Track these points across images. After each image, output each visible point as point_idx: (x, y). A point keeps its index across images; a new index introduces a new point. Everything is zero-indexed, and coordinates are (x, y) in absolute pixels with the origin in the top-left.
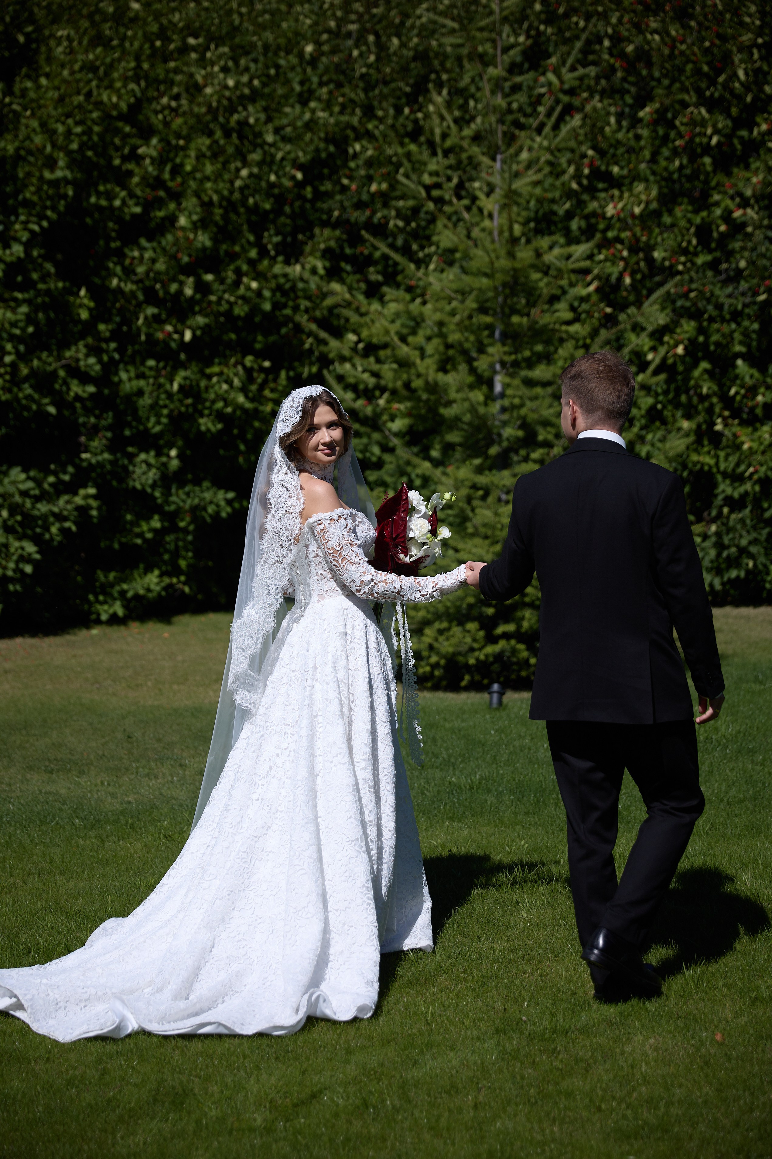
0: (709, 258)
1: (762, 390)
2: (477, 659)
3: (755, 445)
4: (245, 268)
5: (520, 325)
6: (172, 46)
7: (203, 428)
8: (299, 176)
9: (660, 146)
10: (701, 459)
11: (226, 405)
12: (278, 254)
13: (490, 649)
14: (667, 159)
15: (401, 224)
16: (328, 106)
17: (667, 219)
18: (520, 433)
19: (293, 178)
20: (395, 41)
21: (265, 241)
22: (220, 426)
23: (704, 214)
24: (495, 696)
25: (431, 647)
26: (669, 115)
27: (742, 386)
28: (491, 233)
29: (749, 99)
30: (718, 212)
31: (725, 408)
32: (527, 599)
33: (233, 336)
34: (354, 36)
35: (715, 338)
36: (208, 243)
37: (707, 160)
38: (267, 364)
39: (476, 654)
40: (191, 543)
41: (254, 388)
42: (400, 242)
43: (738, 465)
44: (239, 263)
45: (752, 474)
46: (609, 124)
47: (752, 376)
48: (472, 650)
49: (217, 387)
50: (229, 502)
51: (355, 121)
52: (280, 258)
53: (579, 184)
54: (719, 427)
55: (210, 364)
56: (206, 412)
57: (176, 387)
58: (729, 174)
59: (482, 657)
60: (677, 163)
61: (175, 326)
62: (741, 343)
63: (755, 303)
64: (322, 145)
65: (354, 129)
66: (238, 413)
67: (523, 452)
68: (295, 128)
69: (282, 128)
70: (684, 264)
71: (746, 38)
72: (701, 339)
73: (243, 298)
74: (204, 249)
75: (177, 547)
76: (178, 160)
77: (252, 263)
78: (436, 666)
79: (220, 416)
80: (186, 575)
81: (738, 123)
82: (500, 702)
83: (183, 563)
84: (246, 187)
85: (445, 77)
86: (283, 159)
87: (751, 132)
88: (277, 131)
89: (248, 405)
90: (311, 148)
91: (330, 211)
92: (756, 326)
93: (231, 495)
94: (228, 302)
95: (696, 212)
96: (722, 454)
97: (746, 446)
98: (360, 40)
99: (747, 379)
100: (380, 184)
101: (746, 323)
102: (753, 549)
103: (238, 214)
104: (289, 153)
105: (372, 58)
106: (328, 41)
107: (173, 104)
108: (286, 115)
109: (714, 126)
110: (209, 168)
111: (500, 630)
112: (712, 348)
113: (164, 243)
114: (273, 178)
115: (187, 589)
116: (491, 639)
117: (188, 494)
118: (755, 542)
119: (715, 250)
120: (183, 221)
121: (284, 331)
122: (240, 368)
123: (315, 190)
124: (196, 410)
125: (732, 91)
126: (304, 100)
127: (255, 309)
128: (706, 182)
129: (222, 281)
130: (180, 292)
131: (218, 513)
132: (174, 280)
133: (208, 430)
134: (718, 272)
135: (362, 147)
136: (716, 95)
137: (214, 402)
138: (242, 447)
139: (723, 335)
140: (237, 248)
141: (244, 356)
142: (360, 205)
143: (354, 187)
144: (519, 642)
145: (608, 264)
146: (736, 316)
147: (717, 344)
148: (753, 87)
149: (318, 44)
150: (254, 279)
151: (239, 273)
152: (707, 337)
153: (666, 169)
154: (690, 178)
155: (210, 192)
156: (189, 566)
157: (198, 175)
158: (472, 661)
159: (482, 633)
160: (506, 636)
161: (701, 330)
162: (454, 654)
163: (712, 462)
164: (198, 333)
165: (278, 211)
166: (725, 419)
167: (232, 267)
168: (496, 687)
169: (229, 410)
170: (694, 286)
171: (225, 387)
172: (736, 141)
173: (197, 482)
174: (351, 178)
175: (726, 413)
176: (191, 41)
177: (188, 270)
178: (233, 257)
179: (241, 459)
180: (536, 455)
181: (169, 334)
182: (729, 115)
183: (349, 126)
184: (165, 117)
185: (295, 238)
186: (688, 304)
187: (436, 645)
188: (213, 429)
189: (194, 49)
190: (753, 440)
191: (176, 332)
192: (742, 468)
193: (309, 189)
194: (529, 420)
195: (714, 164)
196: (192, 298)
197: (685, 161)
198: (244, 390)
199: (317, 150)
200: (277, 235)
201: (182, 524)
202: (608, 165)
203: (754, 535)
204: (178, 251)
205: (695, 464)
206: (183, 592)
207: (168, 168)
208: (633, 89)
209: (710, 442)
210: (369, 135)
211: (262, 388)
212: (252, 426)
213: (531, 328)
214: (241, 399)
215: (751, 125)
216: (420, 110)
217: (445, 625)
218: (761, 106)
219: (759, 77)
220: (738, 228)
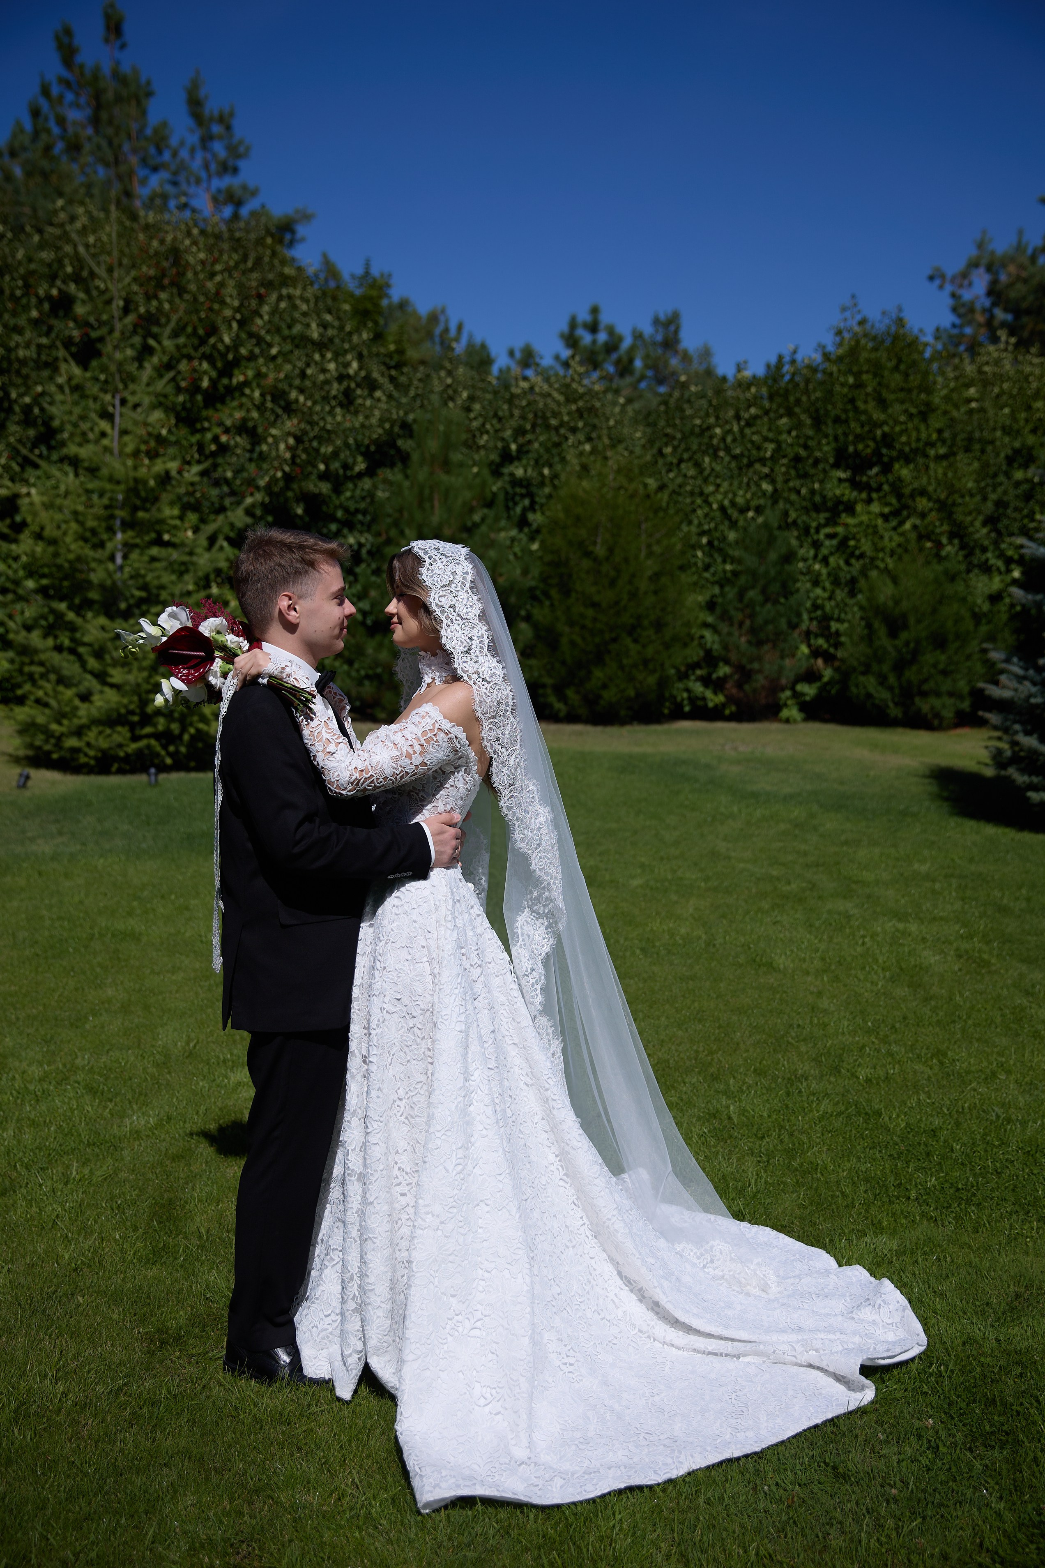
2: (126, 753)
13: (134, 746)
23: (198, 436)
24: (153, 778)
25: (89, 745)
29: (230, 357)
30: (209, 436)
37: (200, 398)
39: (125, 748)
48: (122, 746)
58: (214, 409)
59: (128, 751)
71: (228, 313)
78: (95, 758)
81: (222, 373)
82: (156, 780)
87: (231, 380)
95: (194, 434)
116: (135, 738)
125: (219, 350)
128: (200, 413)
148: (233, 349)
158: (122, 754)
160: (148, 736)
162: (108, 749)
168: (153, 770)
187: (93, 743)
195: (205, 400)
215: (231, 376)
217: (100, 728)
218: (236, 363)
219: (237, 343)
220: (223, 449)
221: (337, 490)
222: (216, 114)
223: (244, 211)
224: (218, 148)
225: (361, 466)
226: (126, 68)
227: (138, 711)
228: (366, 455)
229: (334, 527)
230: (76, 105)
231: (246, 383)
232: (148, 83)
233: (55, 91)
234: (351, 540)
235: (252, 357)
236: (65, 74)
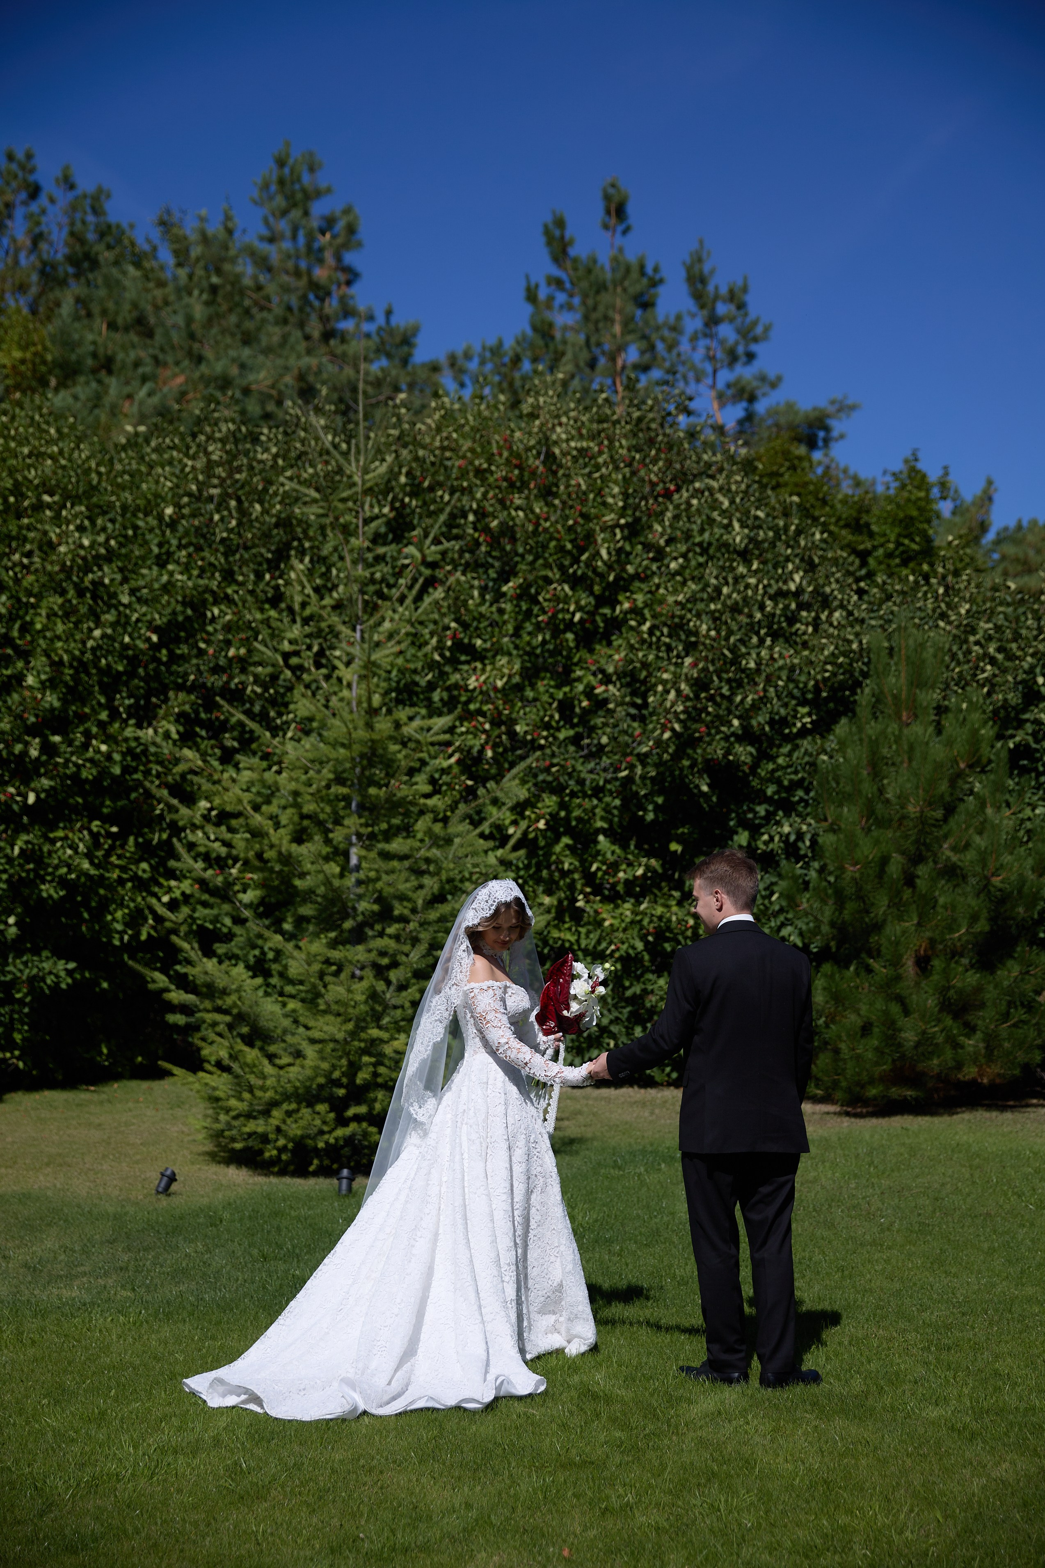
0: (571, 733)
1: (624, 867)
2: (327, 1143)
3: (616, 922)
4: (94, 730)
5: (377, 797)
6: (26, 503)
7: (45, 895)
8: (155, 638)
9: (523, 621)
10: (562, 935)
11: (70, 871)
12: (130, 717)
13: (340, 1132)
14: (529, 633)
15: (259, 690)
16: (187, 569)
17: (529, 694)
18: (376, 907)
19: (149, 640)
20: (258, 507)
21: (116, 703)
22: (62, 893)
23: (567, 689)
24: (345, 1182)
25: (278, 1130)
26: (533, 591)
27: (603, 863)
28: (349, 703)
29: (611, 578)
30: (580, 687)
31: (586, 885)
32: (380, 1080)
33: (80, 800)
34: (215, 500)
35: (576, 813)
36: (56, 704)
37: (570, 636)
38: (114, 829)
39: (326, 1137)
40: (26, 1015)
41: (100, 853)
42: (257, 708)
43: (599, 942)
44: (88, 724)
45: (613, 951)
46: (472, 597)
47: (613, 852)
48: (322, 1132)
49: (60, 853)
50: (69, 973)
51: (214, 585)
52: (132, 722)
53: (442, 655)
54: (580, 904)
55: (54, 827)
56: (49, 878)
57: (17, 851)
58: (591, 651)
59: (332, 1141)
60: (540, 638)
61: (17, 788)
62: (602, 819)
63: (616, 779)
64: (179, 608)
65: (213, 593)
66: (83, 879)
67: (378, 927)
68: (152, 590)
69: (138, 589)
70: (546, 738)
71: (610, 518)
72: (563, 814)
73: (91, 760)
74: (52, 709)
75: (12, 1019)
76: (28, 618)
77: (102, 725)
78: (284, 1149)
79: (63, 882)
80: (21, 1049)
81: (601, 601)
82: (350, 1189)
83: (18, 1037)
84: (99, 647)
85: (307, 545)
86: (138, 620)
87: (614, 610)
88: (133, 592)
89: (93, 872)
90: (168, 610)
91: (186, 674)
92: (617, 802)
93: (71, 965)
94: (76, 765)
95: (558, 687)
96: (583, 930)
97: (607, 923)
98: (221, 505)
99: (609, 855)
100: (238, 649)
101: (608, 799)
102: (614, 1029)
103: (89, 674)
104: (144, 615)
105: (234, 523)
106: (188, 504)
107: (25, 561)
108: (143, 576)
109: (577, 603)
110: (60, 628)
111: (351, 1112)
112: (574, 823)
113: (10, 702)
114: (127, 639)
115: (21, 1065)
116: (342, 1122)
117: (25, 964)
118: (616, 1021)
119: (577, 725)
120: (30, 680)
121: (134, 795)
122: (85, 832)
123: (171, 653)
124: (37, 875)
125: (595, 570)
126: (162, 562)
127: (104, 773)
128: (569, 658)
129: (70, 743)
130: (25, 753)
131: (57, 984)
132: (19, 740)
133: (50, 897)
134: (580, 748)
135: (221, 611)
136: (579, 572)
137: (56, 867)
138: (86, 915)
139: (585, 810)
140: (87, 710)
141: (90, 822)
142: (216, 670)
143: (211, 651)
144: (370, 1125)
145: (470, 736)
146: (598, 792)
147: (579, 819)
148: (616, 566)
149: (178, 506)
150: (103, 742)
151: (88, 735)
152: (569, 812)
153: (529, 643)
154: (552, 653)
155: (60, 652)
156: (24, 1039)
157: (48, 634)
158: (321, 1145)
159: (332, 1115)
160: (357, 1118)
161: (562, 805)
162: (303, 1137)
163: (573, 939)
164: (43, 796)
165: (131, 674)
166: (586, 895)
167: (81, 729)
168: (345, 1172)
169: (73, 876)
170: (555, 761)
171: (69, 852)
172: (598, 619)
173: (36, 952)
174: (208, 642)
175: (588, 890)
176: (47, 498)
177: (33, 730)
178: (82, 718)
179: (84, 928)
180: (390, 930)
181: (12, 795)
182: (592, 593)
183: (207, 589)
184: (16, 574)
185: (148, 701)
186: (550, 778)
187: (284, 1127)
188: (55, 896)
189: (49, 506)
190: (614, 917)
191: (19, 794)
192: (604, 945)
193: (164, 651)
194: (385, 894)
195: (576, 640)
196: (37, 759)
197: (548, 637)
198: (89, 856)
199: (174, 613)
200: (129, 697)
201: (18, 996)
202: (470, 638)
203: (616, 1014)
204: (24, 711)
205: (556, 940)
206: (17, 1067)
207: (17, 626)
208: (497, 564)
209: (571, 919)
210: (228, 600)
211: (108, 854)
212: (97, 894)
213: (387, 800)
214: (86, 865)
215: (613, 603)
216: (281, 577)
217: (294, 1106)
218: (623, 584)
219: (621, 556)
220: (600, 704)
221: (764, 755)
222: (724, 291)
223: (761, 407)
224: (726, 331)
225: (805, 718)
226: (631, 257)
227: (344, 1080)
228: (815, 704)
229: (761, 810)
230: (570, 307)
231: (636, 611)
232: (656, 270)
233: (542, 294)
234: (786, 829)
235: (643, 577)
236: (556, 272)
